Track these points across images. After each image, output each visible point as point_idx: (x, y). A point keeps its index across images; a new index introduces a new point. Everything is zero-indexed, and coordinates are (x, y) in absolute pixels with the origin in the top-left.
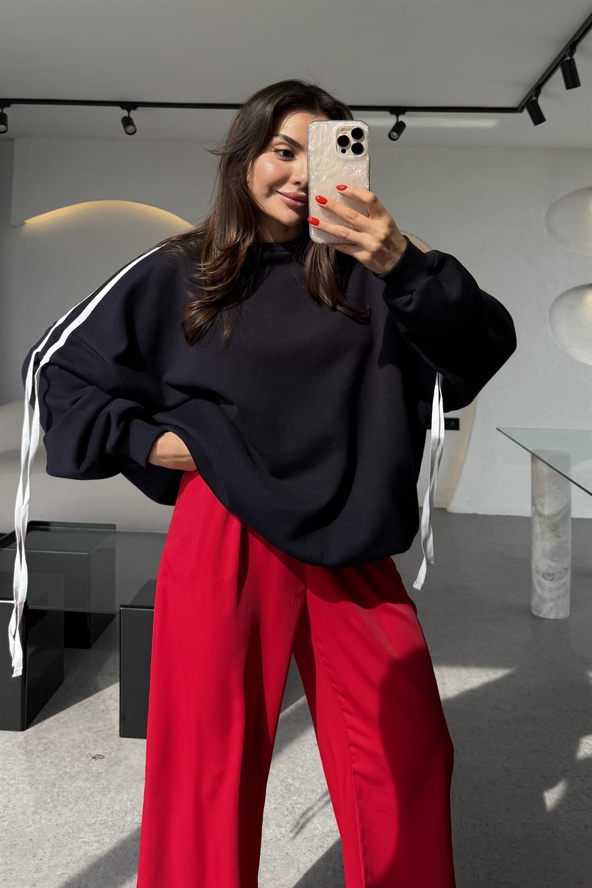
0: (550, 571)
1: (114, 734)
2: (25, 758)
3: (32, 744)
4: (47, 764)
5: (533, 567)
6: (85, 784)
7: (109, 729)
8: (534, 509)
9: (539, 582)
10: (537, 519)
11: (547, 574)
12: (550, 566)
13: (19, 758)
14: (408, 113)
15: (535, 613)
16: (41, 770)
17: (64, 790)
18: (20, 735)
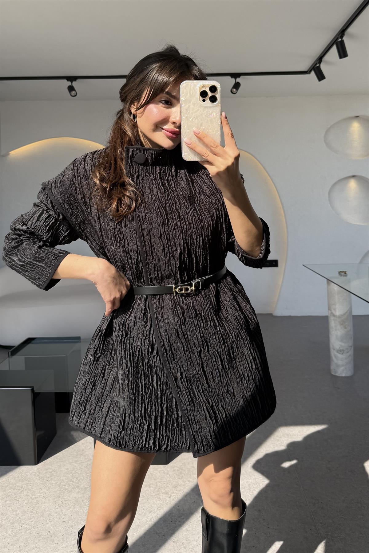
0: (341, 349)
5: (331, 346)
8: (329, 311)
9: (335, 355)
10: (332, 317)
11: (339, 350)
12: (341, 346)
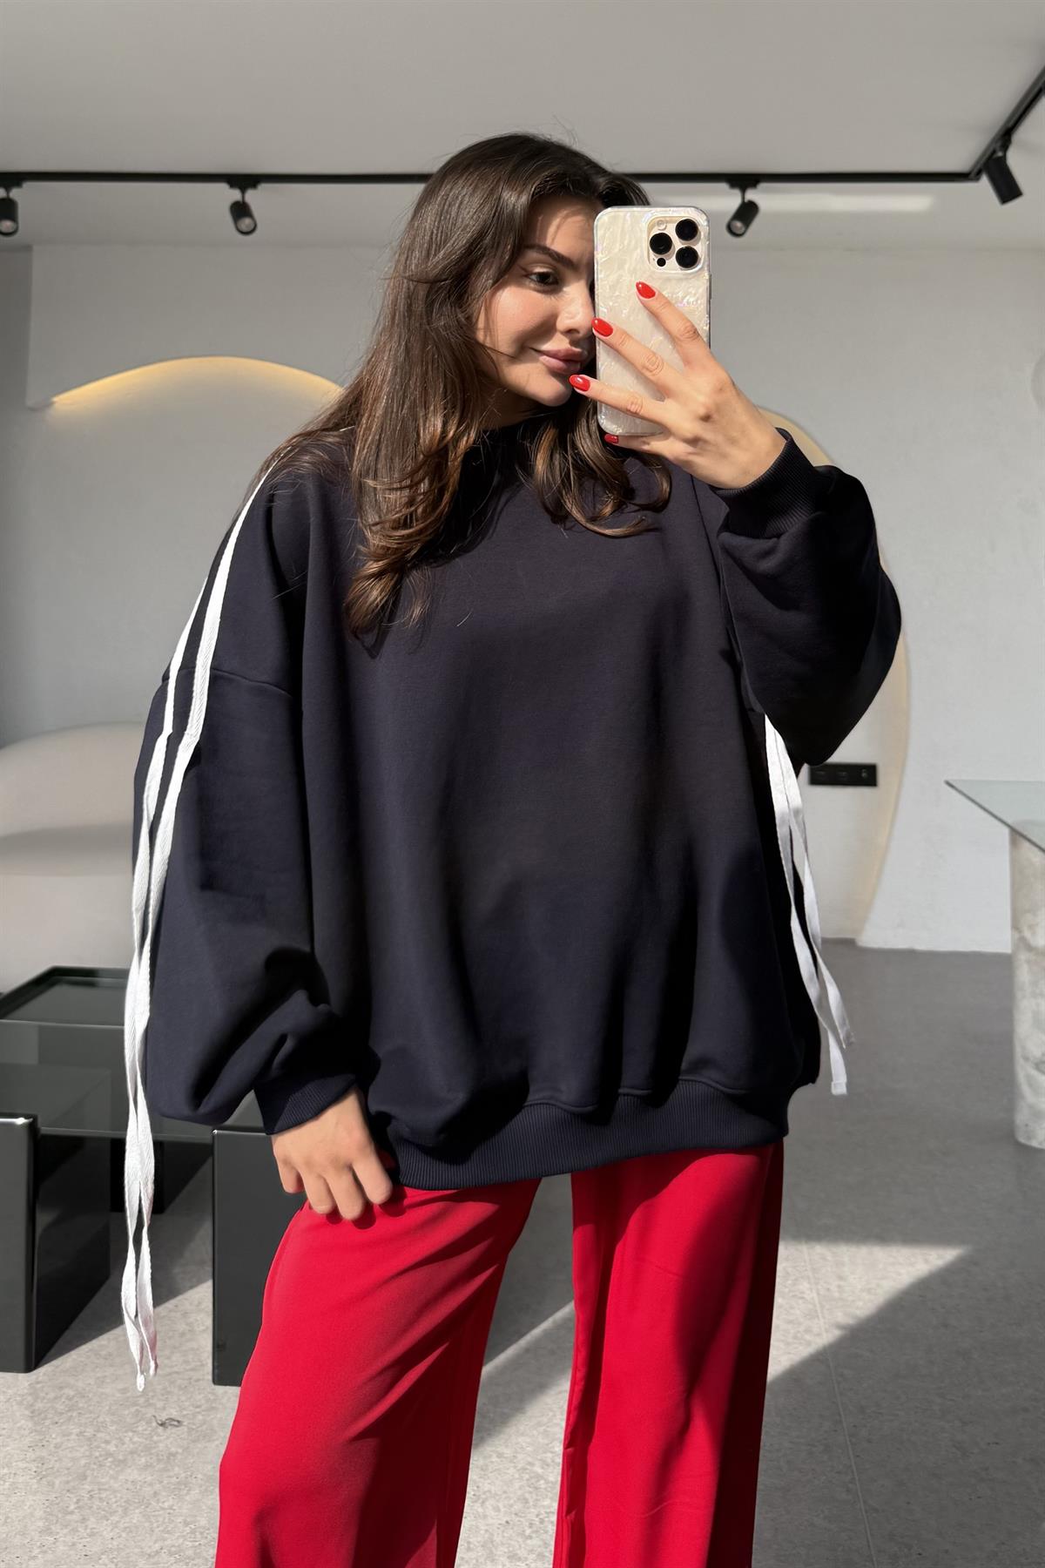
1: (203, 1379)
2: (30, 1424)
3: (44, 1398)
4: (73, 1437)
5: (1018, 1051)
6: (143, 1476)
7: (192, 1370)
8: (1017, 936)
9: (1029, 1078)
10: (1023, 956)
13: (19, 1425)
14: (763, 186)
15: (1022, 1140)
16: (60, 1447)
17: (101, 1487)
18: (23, 1380)
